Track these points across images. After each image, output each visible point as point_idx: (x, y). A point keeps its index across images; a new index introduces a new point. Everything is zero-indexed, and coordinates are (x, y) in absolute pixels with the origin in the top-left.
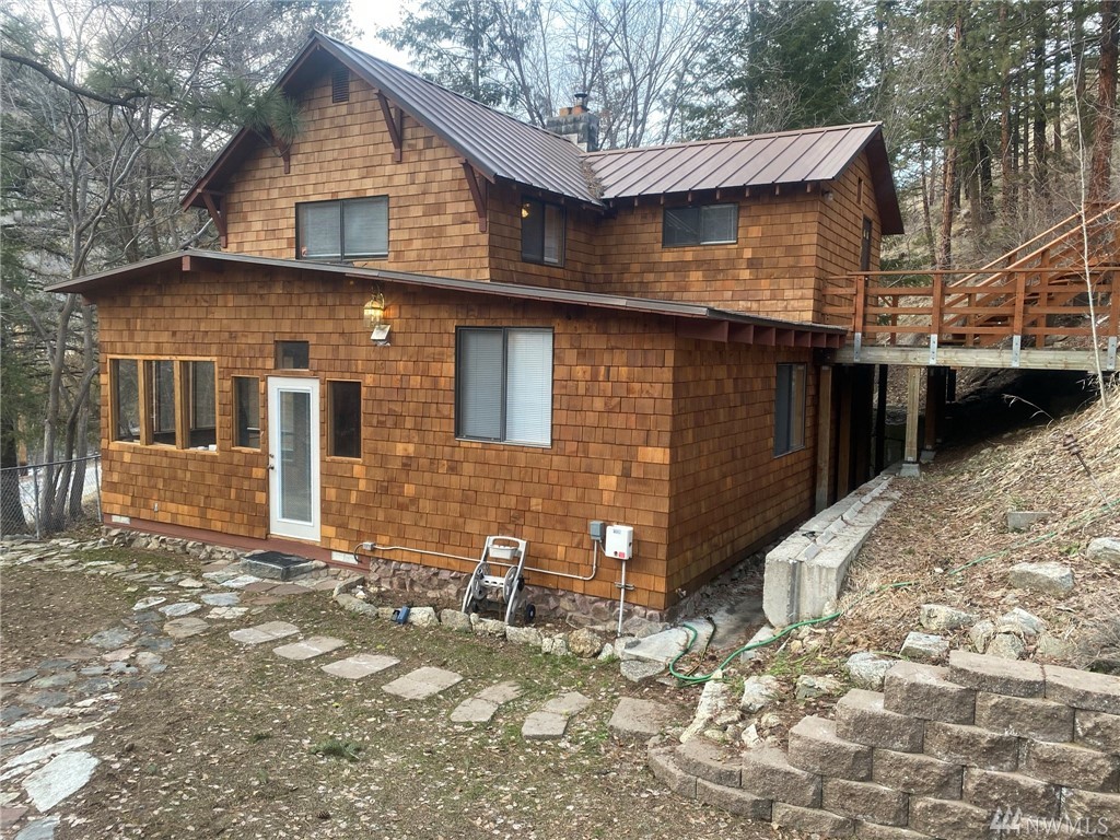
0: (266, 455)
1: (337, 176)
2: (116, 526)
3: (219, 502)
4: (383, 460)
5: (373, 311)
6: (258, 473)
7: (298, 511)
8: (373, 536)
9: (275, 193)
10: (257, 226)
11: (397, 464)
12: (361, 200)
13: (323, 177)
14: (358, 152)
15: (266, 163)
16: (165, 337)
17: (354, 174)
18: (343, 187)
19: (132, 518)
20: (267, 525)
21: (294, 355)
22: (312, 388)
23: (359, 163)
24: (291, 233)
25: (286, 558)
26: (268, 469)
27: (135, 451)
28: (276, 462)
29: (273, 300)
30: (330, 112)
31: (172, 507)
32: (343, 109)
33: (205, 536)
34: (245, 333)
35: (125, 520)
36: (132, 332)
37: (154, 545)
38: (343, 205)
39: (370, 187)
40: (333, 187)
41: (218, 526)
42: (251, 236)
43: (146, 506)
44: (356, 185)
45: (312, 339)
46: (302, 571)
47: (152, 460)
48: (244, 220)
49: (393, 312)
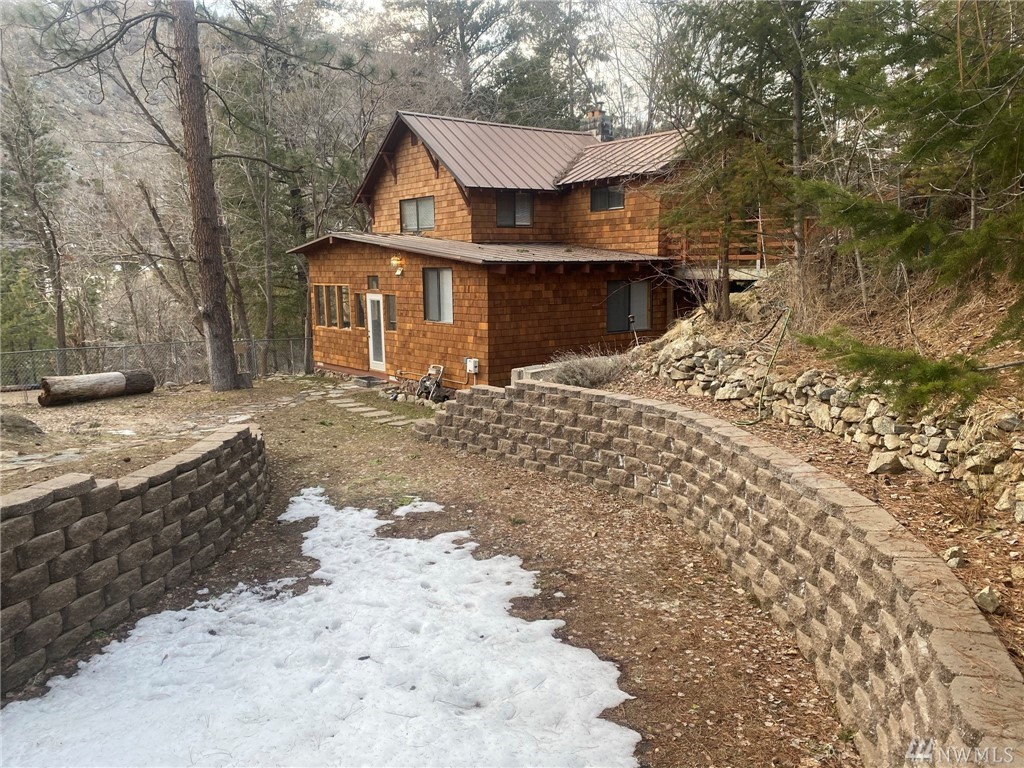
0: (367, 330)
1: (415, 185)
2: (319, 367)
3: (352, 354)
4: (403, 330)
5: (395, 261)
6: (365, 339)
7: (378, 357)
8: (401, 368)
9: (392, 195)
10: (386, 213)
11: (407, 334)
12: (424, 198)
13: (409, 186)
14: (422, 172)
15: (388, 179)
16: (331, 274)
17: (421, 184)
18: (417, 191)
19: (325, 363)
20: (369, 365)
21: (372, 281)
22: (379, 297)
23: (423, 178)
24: (398, 217)
25: (371, 379)
26: (368, 337)
27: (324, 330)
28: (370, 334)
29: (366, 256)
30: (411, 151)
31: (337, 357)
32: (416, 149)
33: (349, 371)
34: (358, 272)
35: (322, 364)
36: (320, 271)
37: (332, 376)
38: (416, 200)
39: (427, 191)
40: (413, 191)
41: (352, 365)
42: (383, 218)
43: (329, 357)
44: (422, 191)
45: (379, 275)
46: (376, 384)
47: (330, 334)
48: (381, 209)
49: (403, 262)
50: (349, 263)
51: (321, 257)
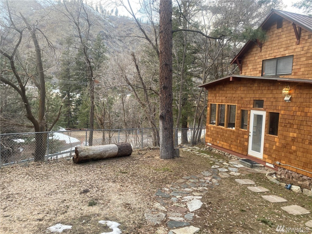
0: (249, 132)
1: (276, 51)
2: (208, 145)
3: (234, 143)
4: (285, 137)
5: (285, 91)
6: (246, 136)
7: (256, 148)
8: (280, 160)
9: (256, 58)
10: (251, 67)
11: (290, 139)
12: (284, 57)
13: (272, 52)
14: (284, 43)
15: (255, 49)
16: (224, 98)
17: (282, 50)
18: (278, 54)
19: (212, 144)
20: (247, 152)
21: (259, 104)
22: (264, 114)
23: (284, 46)
24: (260, 69)
25: (252, 162)
26: (249, 136)
27: (214, 127)
28: (251, 134)
29: (254, 88)
30: (276, 32)
31: (222, 143)
32: (280, 30)
33: (230, 152)
34: (245, 97)
35: (210, 144)
36: (216, 97)
37: (217, 152)
38: (277, 59)
39: (287, 53)
40: (275, 54)
41: (234, 150)
42: (249, 70)
43: (216, 142)
44: (283, 53)
45: (265, 99)
46: (257, 166)
47: (218, 130)
48: (247, 66)
49: (292, 91)
50: (238, 92)
51: (217, 89)
